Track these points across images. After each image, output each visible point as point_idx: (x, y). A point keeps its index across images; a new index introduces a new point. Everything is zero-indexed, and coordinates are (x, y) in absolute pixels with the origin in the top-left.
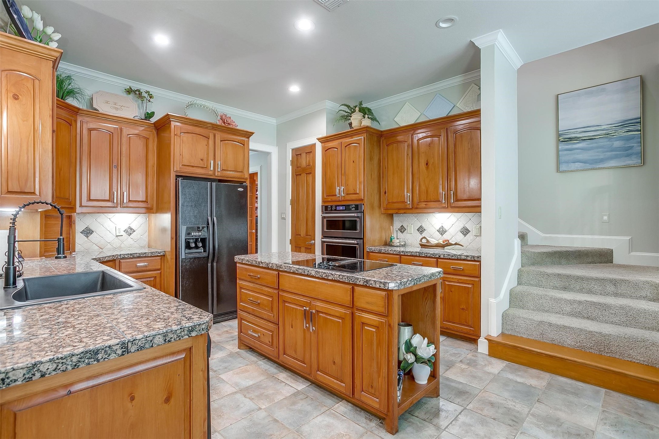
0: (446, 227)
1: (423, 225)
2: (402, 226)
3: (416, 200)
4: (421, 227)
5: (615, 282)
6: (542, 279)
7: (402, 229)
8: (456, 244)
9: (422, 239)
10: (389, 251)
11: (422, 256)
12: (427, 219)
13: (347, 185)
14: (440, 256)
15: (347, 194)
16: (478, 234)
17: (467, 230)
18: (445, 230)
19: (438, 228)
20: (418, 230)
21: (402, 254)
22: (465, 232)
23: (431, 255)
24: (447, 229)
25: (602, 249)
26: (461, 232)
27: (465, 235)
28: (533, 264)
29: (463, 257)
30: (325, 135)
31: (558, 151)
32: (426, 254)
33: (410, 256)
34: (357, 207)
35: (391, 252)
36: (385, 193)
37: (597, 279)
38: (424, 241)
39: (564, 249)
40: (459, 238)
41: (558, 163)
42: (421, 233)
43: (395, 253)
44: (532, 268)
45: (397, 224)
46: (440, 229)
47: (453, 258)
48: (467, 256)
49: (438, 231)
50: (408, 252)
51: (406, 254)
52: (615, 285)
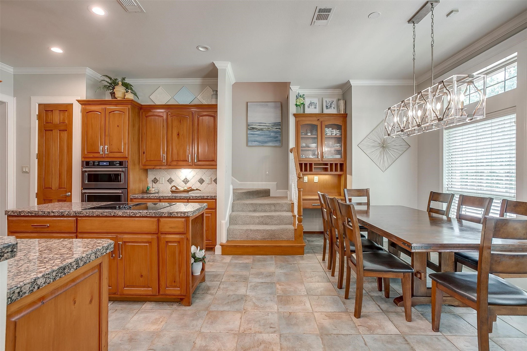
0: (188, 178)
1: (172, 178)
2: (155, 178)
3: (170, 159)
4: (170, 179)
5: (274, 205)
6: (244, 207)
7: (155, 181)
8: (197, 189)
9: (172, 187)
10: (151, 197)
11: (177, 198)
12: (174, 173)
13: (110, 145)
14: (190, 198)
15: (111, 152)
16: (210, 183)
17: (203, 180)
18: (188, 180)
19: (183, 180)
20: (168, 181)
21: (161, 198)
22: (201, 181)
23: (184, 198)
24: (189, 180)
25: (266, 189)
26: (199, 182)
27: (201, 184)
28: (238, 200)
29: (205, 197)
30: (84, 98)
31: (247, 134)
32: (180, 197)
33: (168, 199)
34: (121, 163)
35: (152, 198)
36: (144, 153)
37: (268, 204)
38: (174, 189)
39: (252, 190)
40: (198, 185)
41: (247, 141)
42: (170, 183)
43: (155, 198)
44: (238, 202)
45: (151, 177)
46: (184, 180)
47: (199, 198)
48: (208, 196)
49: (183, 181)
50: (166, 196)
51: (165, 198)
52: (274, 206)
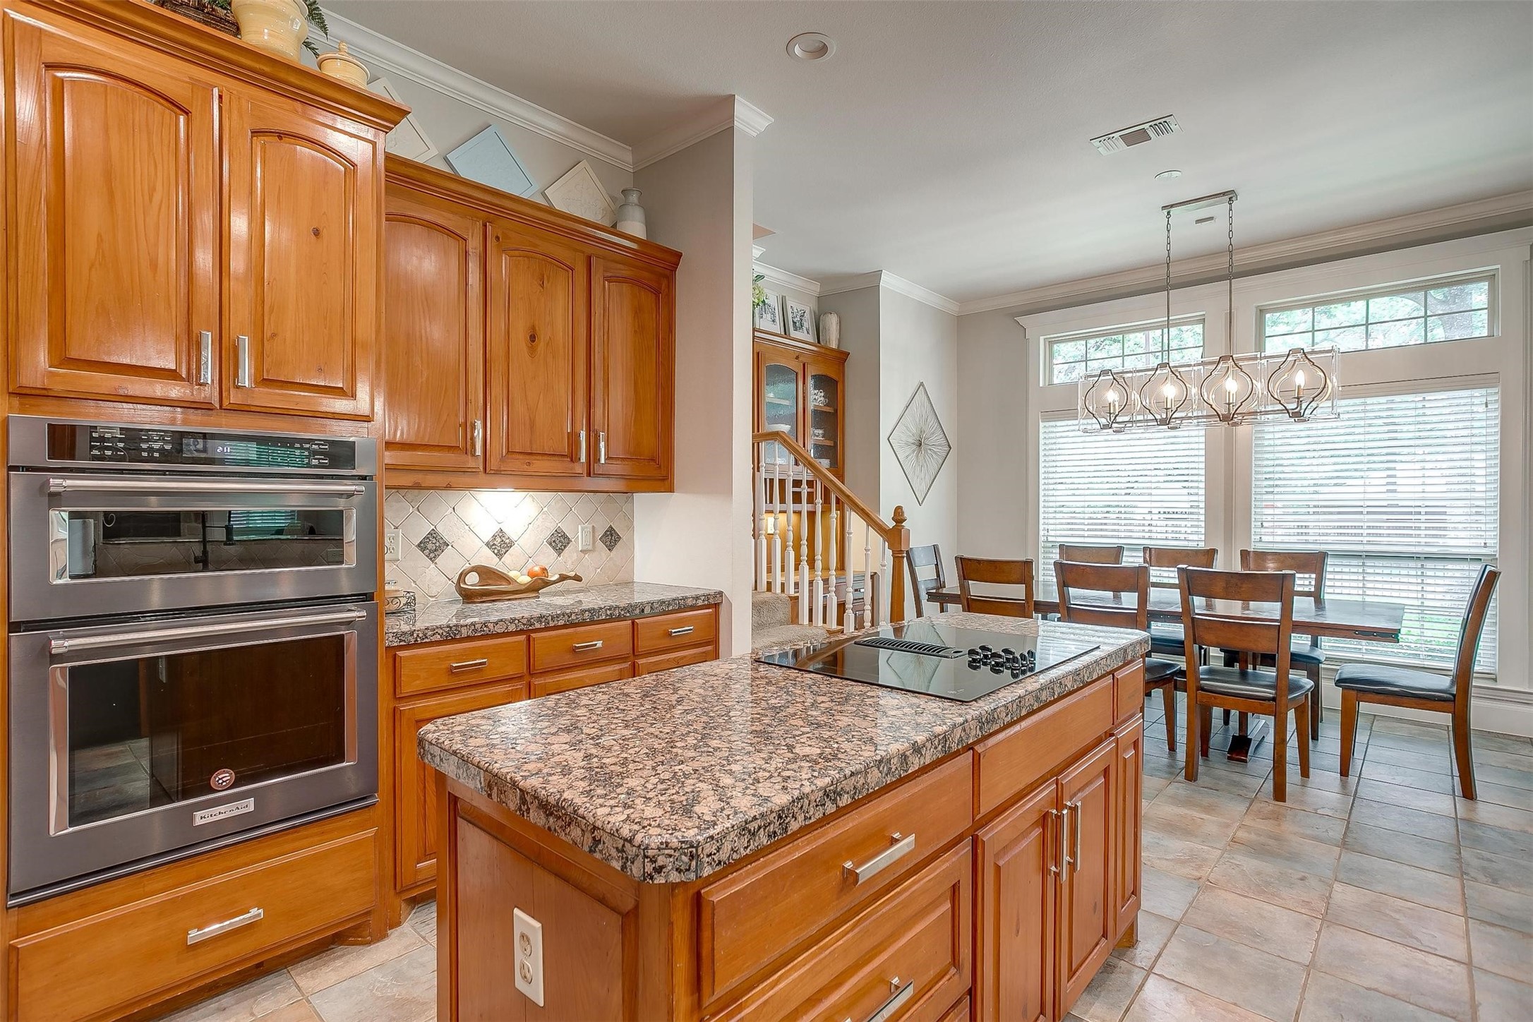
0: (512, 532)
1: (440, 529)
4: (433, 534)
8: (563, 578)
10: (491, 626)
11: (600, 618)
12: (451, 510)
14: (643, 611)
16: (590, 547)
17: (565, 536)
18: (508, 541)
19: (487, 537)
20: (422, 546)
21: (537, 626)
22: (559, 542)
24: (514, 538)
26: (550, 544)
27: (559, 551)
32: (609, 612)
33: (565, 626)
35: (499, 629)
40: (547, 560)
42: (432, 555)
43: (512, 628)
46: (494, 537)
49: (487, 544)
50: (558, 616)
51: (552, 624)
